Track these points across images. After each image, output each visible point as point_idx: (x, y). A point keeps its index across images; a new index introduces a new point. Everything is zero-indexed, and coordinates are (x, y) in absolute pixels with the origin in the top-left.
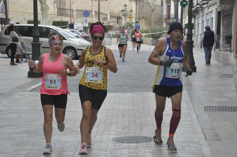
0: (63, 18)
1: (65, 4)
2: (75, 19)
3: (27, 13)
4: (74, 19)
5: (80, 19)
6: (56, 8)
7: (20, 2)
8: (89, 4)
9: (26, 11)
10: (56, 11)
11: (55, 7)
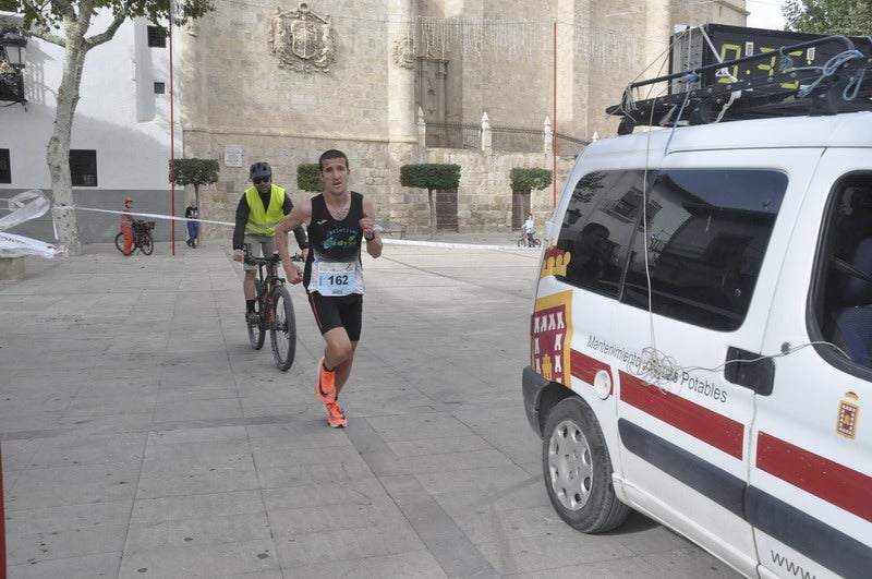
0: (446, 156)
1: (460, 114)
2: (489, 158)
3: (313, 141)
4: (486, 158)
5: (504, 158)
6: (420, 120)
7: (290, 100)
8: (533, 117)
9: (308, 134)
10: (423, 130)
11: (417, 117)
